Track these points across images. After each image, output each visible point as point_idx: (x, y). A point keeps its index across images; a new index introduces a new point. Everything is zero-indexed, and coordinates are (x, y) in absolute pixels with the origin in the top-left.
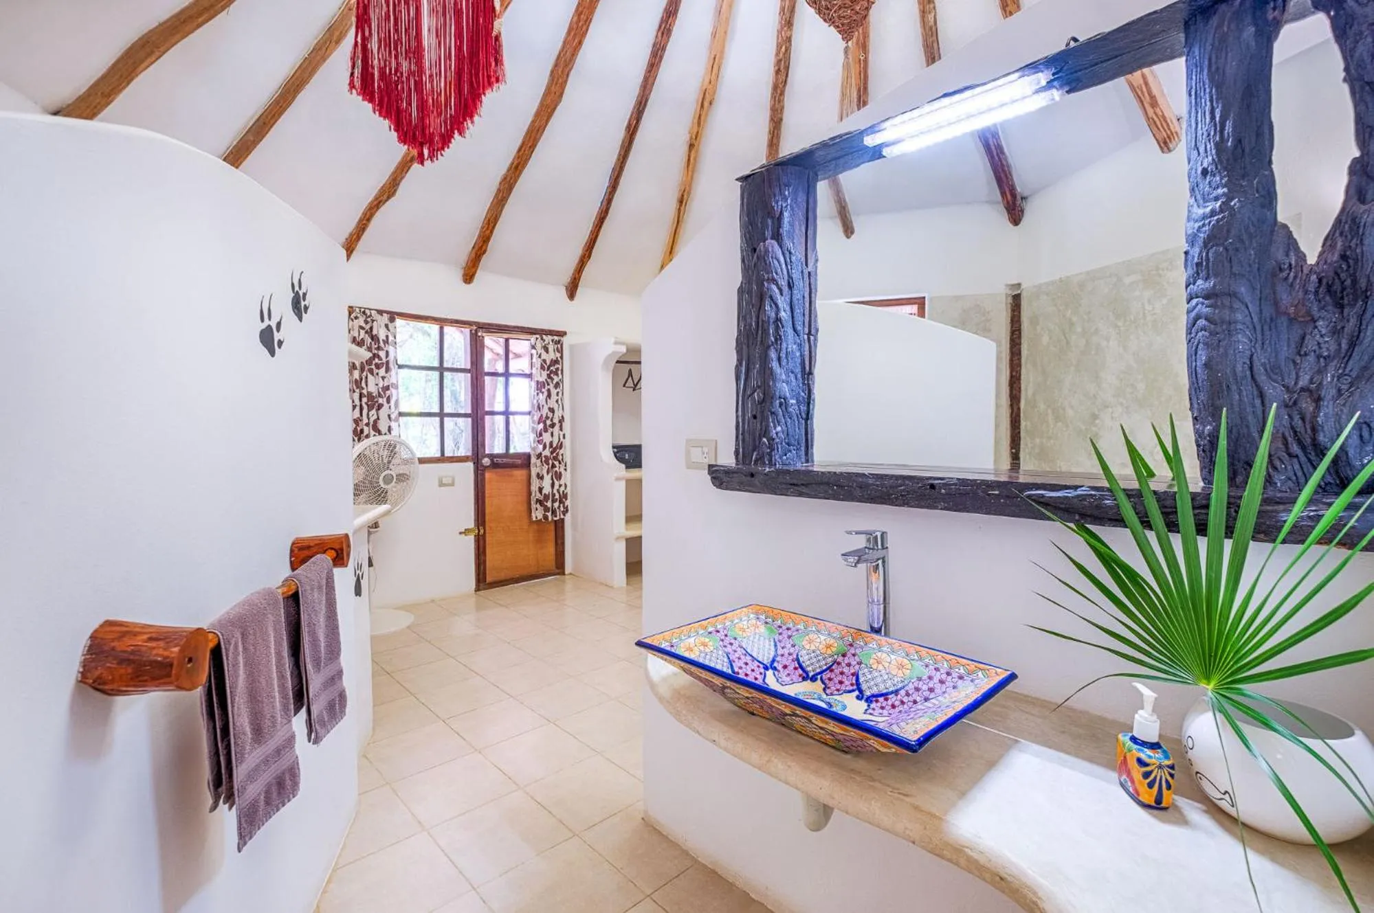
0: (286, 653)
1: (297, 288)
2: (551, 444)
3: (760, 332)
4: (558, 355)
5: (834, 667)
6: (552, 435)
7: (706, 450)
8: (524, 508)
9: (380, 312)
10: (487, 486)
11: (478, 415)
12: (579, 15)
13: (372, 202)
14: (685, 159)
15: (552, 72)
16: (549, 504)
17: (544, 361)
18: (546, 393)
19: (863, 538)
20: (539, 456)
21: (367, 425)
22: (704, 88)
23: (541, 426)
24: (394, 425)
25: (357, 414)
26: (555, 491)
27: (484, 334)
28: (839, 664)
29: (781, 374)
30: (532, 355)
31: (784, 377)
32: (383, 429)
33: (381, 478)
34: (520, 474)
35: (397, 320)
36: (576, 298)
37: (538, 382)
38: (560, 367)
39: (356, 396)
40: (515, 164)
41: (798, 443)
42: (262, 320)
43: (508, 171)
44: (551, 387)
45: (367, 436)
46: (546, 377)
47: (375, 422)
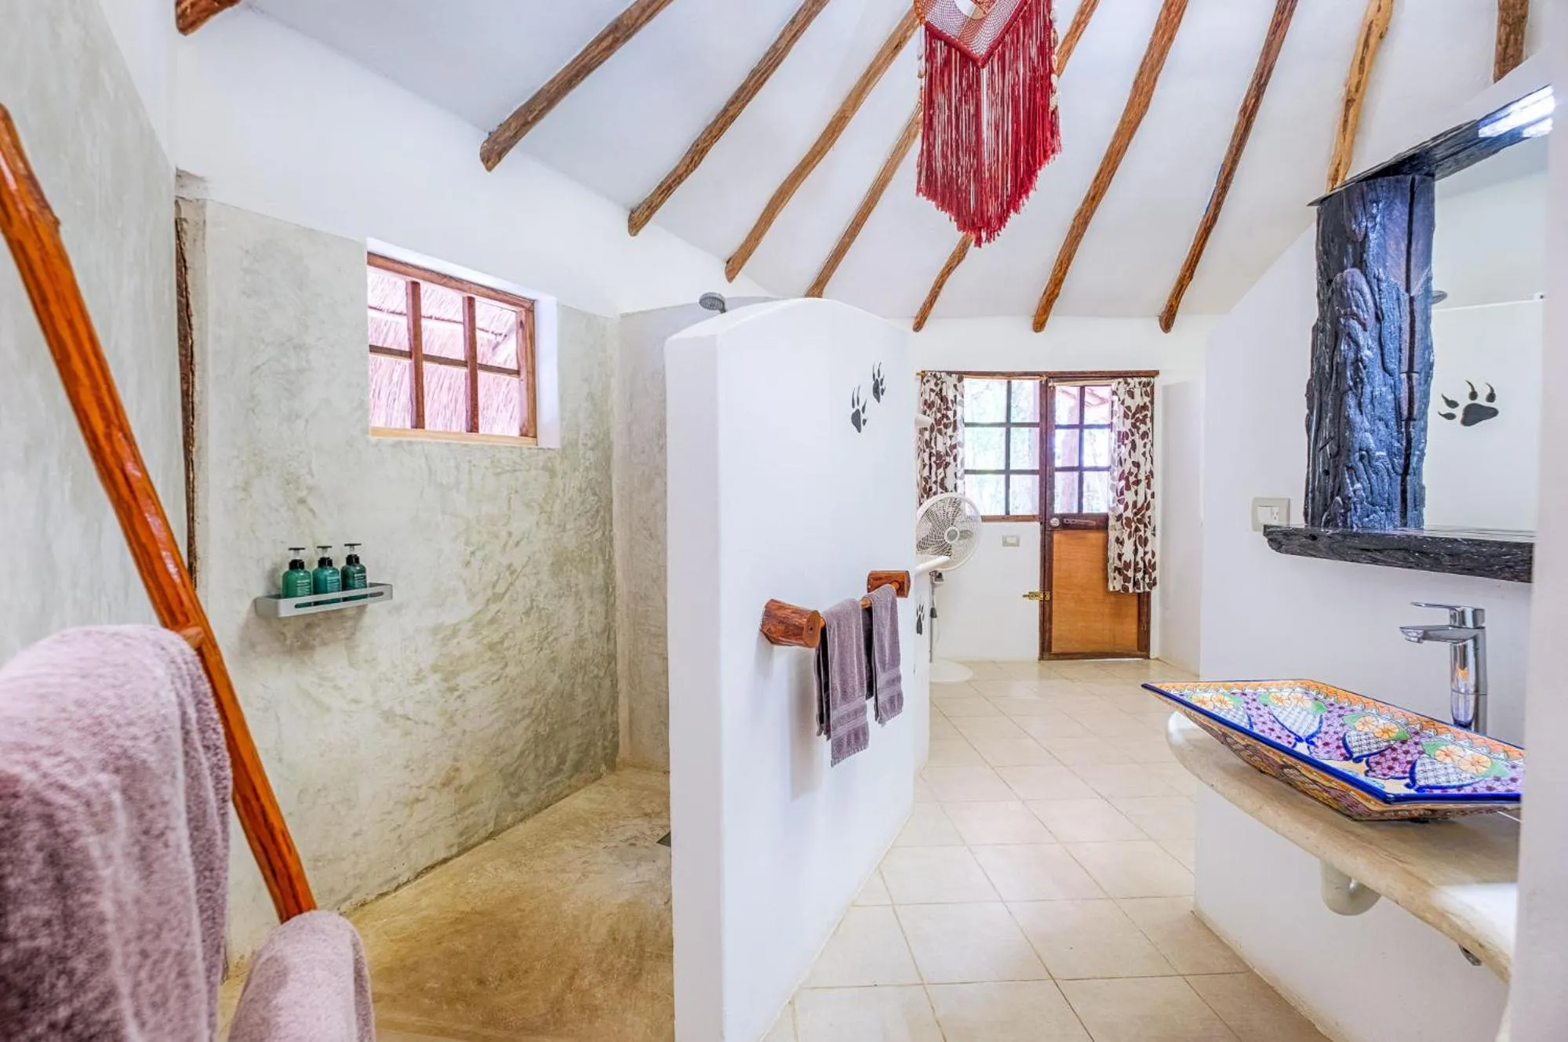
0: (863, 647)
1: (876, 377)
2: (1135, 504)
3: (1334, 376)
4: (1147, 400)
5: (1386, 752)
6: (1136, 493)
7: (1276, 510)
8: (1097, 576)
9: (949, 373)
10: (1055, 549)
11: (1045, 473)
12: (1168, 10)
13: (944, 269)
14: (1340, 122)
15: (1136, 83)
16: (1130, 573)
17: (1129, 408)
18: (1129, 446)
19: (1447, 613)
20: (1119, 518)
21: (936, 482)
22: (1369, 18)
23: (1123, 483)
24: (959, 483)
25: (926, 473)
26: (1138, 559)
27: (1055, 384)
28: (1394, 750)
29: (1362, 422)
30: (1113, 402)
31: (1367, 425)
32: (950, 487)
33: (946, 534)
34: (1095, 537)
35: (965, 379)
36: (1173, 329)
37: (1119, 432)
38: (1149, 415)
39: (926, 456)
40: (1092, 194)
41: (1389, 503)
42: (853, 406)
43: (1083, 204)
44: (1137, 437)
45: (935, 494)
46: (1130, 427)
47: (943, 480)
